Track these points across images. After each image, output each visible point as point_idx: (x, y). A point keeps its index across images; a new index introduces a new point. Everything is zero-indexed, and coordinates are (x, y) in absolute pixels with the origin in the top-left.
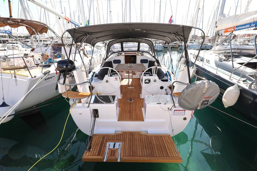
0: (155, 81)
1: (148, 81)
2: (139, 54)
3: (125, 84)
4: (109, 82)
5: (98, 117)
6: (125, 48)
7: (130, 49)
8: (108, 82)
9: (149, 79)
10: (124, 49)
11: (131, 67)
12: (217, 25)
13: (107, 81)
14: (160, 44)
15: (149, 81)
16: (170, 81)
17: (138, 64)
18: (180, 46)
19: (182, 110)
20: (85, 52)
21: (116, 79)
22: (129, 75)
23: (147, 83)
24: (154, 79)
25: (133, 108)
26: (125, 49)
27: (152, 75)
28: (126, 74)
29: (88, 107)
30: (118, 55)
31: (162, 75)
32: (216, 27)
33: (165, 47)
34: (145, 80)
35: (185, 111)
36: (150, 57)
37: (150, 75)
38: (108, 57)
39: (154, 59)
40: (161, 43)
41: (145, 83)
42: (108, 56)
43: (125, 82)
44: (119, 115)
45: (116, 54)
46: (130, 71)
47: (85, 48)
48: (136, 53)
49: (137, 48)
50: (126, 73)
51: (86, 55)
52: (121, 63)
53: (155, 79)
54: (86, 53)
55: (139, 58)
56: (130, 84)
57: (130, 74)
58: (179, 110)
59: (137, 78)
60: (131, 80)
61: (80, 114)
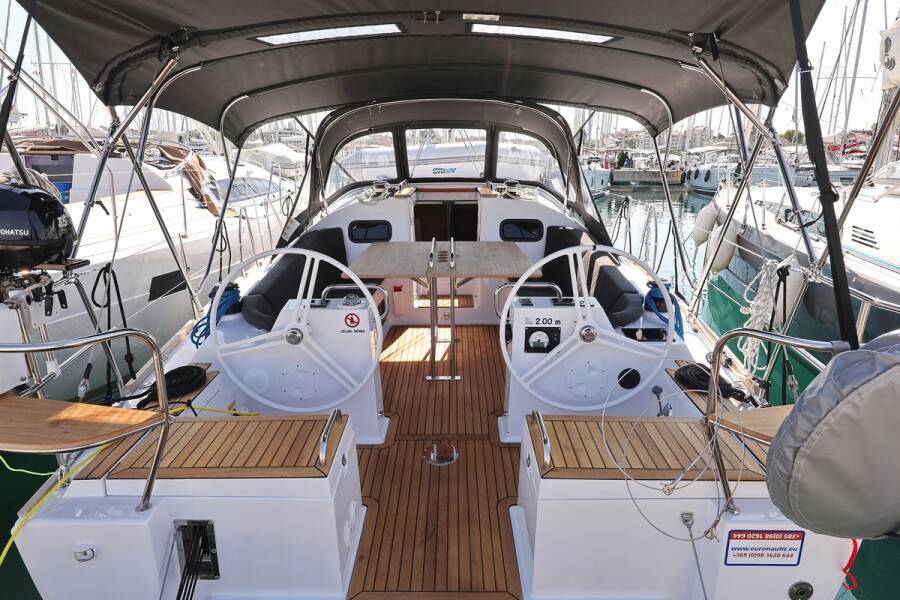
0: (588, 336)
1: (542, 338)
2: (494, 192)
3: (410, 359)
4: (307, 338)
5: (212, 571)
6: (420, 162)
7: (443, 171)
8: (299, 340)
9: (553, 325)
10: (410, 168)
11: (443, 257)
12: (892, 53)
13: (295, 338)
14: (593, 165)
15: (554, 335)
16: (676, 335)
17: (489, 244)
18: (692, 176)
19: (783, 534)
20: (202, 183)
21: (352, 321)
22: (434, 308)
23: (538, 349)
24: (581, 323)
25: (453, 509)
26: (416, 171)
27: (569, 303)
28: (418, 303)
29: (138, 509)
30: (379, 194)
31: (626, 304)
32: (890, 64)
33: (615, 179)
34: (530, 331)
35: (801, 536)
36: (556, 209)
37: (556, 303)
38: (321, 208)
39: (572, 222)
40: (597, 160)
41: (528, 349)
42: (321, 200)
43: (412, 347)
44: (359, 558)
45: (370, 191)
46: (443, 285)
47: (202, 164)
48: (476, 190)
49: (483, 163)
50: (422, 297)
51: (208, 199)
52: (392, 240)
53: (590, 321)
54: (206, 190)
55: (491, 215)
56: (438, 358)
57: (441, 303)
58: (763, 533)
59: (483, 326)
60: (445, 334)
61: (87, 556)
